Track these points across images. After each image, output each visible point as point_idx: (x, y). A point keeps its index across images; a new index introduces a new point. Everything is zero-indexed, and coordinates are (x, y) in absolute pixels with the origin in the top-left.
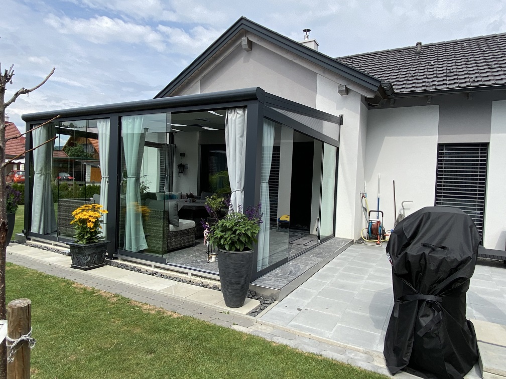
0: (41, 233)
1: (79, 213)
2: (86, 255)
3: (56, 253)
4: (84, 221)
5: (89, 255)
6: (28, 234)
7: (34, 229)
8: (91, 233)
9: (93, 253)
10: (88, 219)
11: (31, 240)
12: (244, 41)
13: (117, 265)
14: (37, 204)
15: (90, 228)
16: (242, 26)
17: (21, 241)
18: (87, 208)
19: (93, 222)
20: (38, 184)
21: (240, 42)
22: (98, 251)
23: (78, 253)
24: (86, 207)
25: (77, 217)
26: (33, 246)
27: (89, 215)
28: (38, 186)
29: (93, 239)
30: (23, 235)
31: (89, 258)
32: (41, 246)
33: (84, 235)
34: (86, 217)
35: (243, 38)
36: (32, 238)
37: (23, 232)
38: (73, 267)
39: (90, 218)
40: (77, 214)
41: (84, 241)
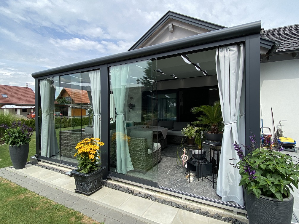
0: (48, 157)
1: (81, 147)
2: (88, 183)
3: (60, 174)
4: (85, 154)
5: (91, 182)
6: (39, 157)
7: (43, 153)
8: (92, 163)
9: (94, 180)
10: (90, 152)
11: (41, 161)
12: (170, 26)
13: (112, 187)
14: (45, 136)
15: (92, 159)
16: (169, 17)
17: (34, 163)
18: (87, 142)
19: (94, 154)
20: (45, 122)
21: (167, 26)
22: (97, 177)
23: (82, 181)
24: (86, 140)
25: (80, 151)
26: (42, 167)
27: (90, 148)
28: (45, 123)
29: (93, 168)
30: (35, 158)
31: (91, 185)
32: (49, 167)
33: (86, 166)
34: (88, 150)
35: (169, 24)
36: (42, 160)
37: (35, 156)
38: (76, 192)
39: (91, 151)
40: (80, 148)
41: (86, 170)
